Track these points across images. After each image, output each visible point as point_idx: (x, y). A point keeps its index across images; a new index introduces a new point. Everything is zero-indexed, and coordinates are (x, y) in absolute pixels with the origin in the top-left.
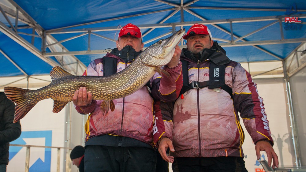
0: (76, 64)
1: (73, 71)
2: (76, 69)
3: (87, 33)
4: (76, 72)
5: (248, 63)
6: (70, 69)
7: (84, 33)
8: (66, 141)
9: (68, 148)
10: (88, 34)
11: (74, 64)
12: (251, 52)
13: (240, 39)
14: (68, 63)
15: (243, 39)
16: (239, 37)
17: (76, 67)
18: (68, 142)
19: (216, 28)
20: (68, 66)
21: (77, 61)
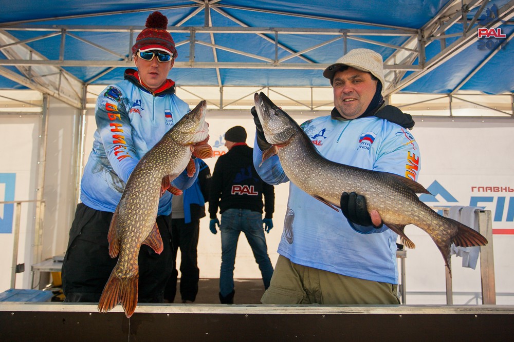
0: (58, 75)
1: (52, 85)
2: (57, 83)
3: (59, 32)
4: (57, 87)
5: (312, 88)
6: (47, 82)
7: (55, 32)
8: (37, 190)
9: (38, 201)
10: (60, 34)
11: (55, 76)
12: (313, 73)
13: (297, 55)
14: (43, 74)
15: (301, 55)
16: (295, 52)
17: (58, 80)
18: (38, 191)
19: (262, 37)
20: (43, 78)
21: (61, 70)
